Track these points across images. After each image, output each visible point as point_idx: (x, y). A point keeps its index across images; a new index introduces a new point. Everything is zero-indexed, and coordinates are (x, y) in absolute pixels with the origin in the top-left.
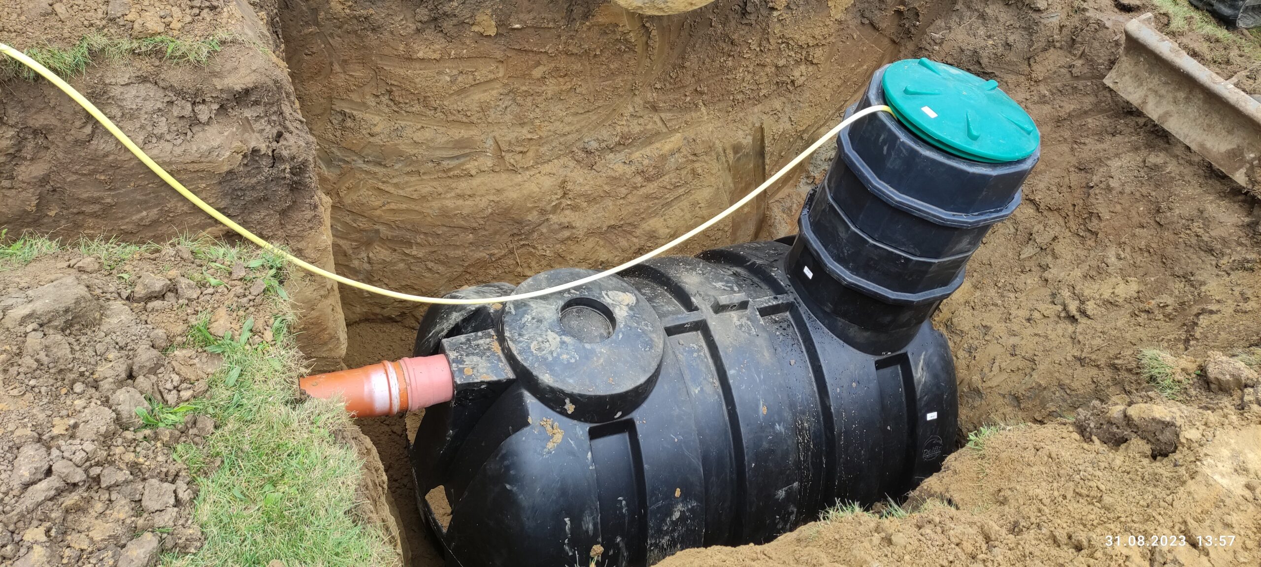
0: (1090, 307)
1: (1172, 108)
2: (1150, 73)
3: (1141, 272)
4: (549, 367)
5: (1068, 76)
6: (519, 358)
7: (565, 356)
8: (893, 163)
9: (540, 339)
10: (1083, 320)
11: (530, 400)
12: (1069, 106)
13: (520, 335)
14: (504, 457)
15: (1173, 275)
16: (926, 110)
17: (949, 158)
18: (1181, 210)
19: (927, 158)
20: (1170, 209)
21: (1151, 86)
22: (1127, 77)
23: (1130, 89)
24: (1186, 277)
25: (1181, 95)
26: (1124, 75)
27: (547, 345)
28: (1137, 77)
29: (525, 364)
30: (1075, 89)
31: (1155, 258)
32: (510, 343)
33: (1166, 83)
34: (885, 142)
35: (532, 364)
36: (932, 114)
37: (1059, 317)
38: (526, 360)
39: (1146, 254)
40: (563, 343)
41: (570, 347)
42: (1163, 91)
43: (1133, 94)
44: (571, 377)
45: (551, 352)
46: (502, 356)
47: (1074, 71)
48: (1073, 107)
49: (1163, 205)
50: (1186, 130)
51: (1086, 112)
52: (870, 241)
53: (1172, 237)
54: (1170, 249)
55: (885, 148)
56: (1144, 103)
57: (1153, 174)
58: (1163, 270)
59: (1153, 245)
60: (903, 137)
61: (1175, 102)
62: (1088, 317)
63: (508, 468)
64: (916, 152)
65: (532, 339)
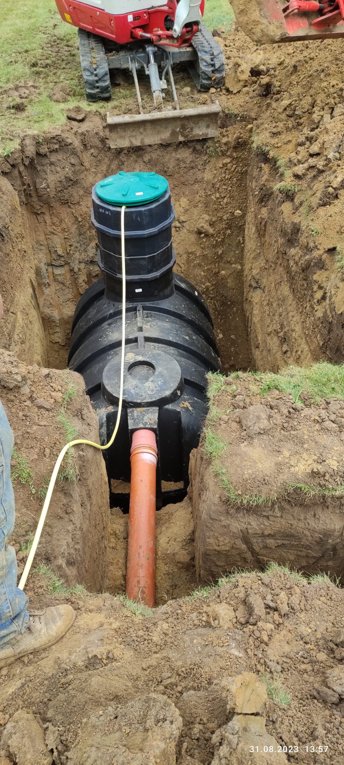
0: (182, 218)
1: (142, 137)
2: (125, 132)
3: (181, 194)
4: (162, 390)
5: (94, 158)
6: (154, 400)
7: (159, 383)
8: (146, 221)
9: (147, 389)
10: (185, 224)
11: (170, 407)
12: (104, 168)
13: (141, 396)
14: (188, 428)
15: (192, 185)
16: (137, 194)
17: (159, 201)
18: (171, 165)
19: (155, 207)
20: (168, 168)
21: (128, 136)
22: (118, 140)
23: (123, 143)
24: (196, 181)
25: (141, 130)
26: (116, 140)
27: (151, 387)
28: (121, 137)
29: (158, 398)
30: (99, 161)
31: (180, 186)
32: (144, 401)
33: (133, 130)
34: (136, 217)
35: (159, 396)
36: (141, 193)
37: (177, 231)
38: (155, 397)
39: (176, 188)
40: (152, 381)
41: (156, 379)
42: (134, 134)
43: (125, 143)
44: (170, 384)
45: (156, 387)
46: (148, 408)
47: (94, 155)
48: (105, 167)
49: (165, 169)
50: (153, 139)
51: (110, 165)
52: (155, 254)
53: (178, 175)
54: (182, 179)
55: (139, 219)
56: (131, 143)
57: (151, 163)
58: (187, 187)
59: (176, 183)
60: (143, 209)
61: (141, 133)
62: (186, 222)
63: (193, 429)
64: (151, 209)
65: (145, 392)
